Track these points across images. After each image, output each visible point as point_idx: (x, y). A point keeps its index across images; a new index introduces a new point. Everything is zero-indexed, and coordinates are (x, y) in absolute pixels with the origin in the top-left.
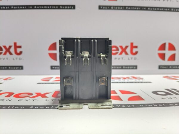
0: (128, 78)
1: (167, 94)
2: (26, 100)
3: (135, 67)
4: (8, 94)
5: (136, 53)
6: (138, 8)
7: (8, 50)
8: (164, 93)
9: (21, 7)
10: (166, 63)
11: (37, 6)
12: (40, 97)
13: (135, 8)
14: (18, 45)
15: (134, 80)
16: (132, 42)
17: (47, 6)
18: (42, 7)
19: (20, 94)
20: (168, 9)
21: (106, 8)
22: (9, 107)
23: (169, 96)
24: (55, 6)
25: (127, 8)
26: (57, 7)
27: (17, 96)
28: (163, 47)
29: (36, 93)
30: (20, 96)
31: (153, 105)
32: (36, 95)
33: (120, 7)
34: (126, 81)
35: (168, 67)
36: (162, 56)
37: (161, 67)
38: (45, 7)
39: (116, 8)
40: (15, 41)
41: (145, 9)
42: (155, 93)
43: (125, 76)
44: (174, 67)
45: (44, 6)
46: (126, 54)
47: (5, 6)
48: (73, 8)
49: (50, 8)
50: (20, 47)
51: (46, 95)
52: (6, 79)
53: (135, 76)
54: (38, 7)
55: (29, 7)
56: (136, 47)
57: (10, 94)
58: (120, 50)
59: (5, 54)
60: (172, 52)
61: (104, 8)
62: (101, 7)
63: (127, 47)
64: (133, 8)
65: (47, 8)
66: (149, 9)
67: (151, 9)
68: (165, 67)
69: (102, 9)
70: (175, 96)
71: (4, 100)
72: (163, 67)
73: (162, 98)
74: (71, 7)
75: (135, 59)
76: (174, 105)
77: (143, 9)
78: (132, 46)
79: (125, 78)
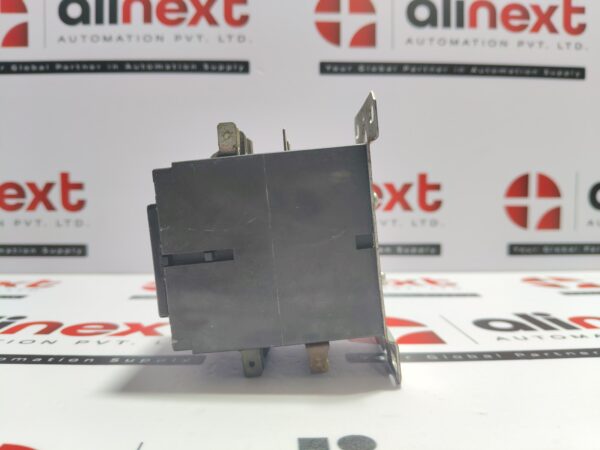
0: (411, 282)
1: (517, 326)
2: (99, 342)
3: (434, 249)
4: (43, 327)
5: (437, 205)
6: (439, 70)
7: (42, 196)
8: (509, 326)
9: (85, 67)
10: (532, 235)
11: (132, 63)
12: (138, 335)
13: (432, 69)
14: (73, 179)
16: (422, 170)
17: (163, 63)
18: (149, 67)
19: (81, 327)
20: (535, 72)
21: (343, 69)
22: (50, 360)
23: (521, 333)
24: (189, 63)
25: (406, 68)
26: (194, 67)
27: (72, 331)
28: (520, 187)
29: (129, 325)
30: (80, 331)
31: (465, 357)
32: (127, 328)
33: (386, 65)
34: (404, 289)
35: (538, 249)
36: (519, 216)
37: (515, 249)
38: (159, 66)
39: (374, 69)
40: (65, 169)
41: (461, 70)
42: (483, 324)
43: (402, 277)
44: (557, 250)
45: (153, 63)
47: (38, 64)
48: (241, 68)
49: (171, 70)
50: (79, 186)
52: (34, 285)
53: (433, 276)
54: (136, 68)
55: (109, 67)
56: (437, 187)
57: (51, 327)
59: (32, 207)
60: (550, 203)
61: (336, 69)
62: (328, 68)
63: (407, 187)
64: (425, 69)
65: (164, 70)
66: (474, 70)
67: (482, 71)
68: (529, 250)
69: (331, 72)
70: (541, 332)
71: (34, 341)
72: (522, 250)
73: (499, 339)
74: (235, 67)
75: (434, 223)
76: (527, 355)
77: (455, 70)
78: (425, 186)
79: (399, 283)
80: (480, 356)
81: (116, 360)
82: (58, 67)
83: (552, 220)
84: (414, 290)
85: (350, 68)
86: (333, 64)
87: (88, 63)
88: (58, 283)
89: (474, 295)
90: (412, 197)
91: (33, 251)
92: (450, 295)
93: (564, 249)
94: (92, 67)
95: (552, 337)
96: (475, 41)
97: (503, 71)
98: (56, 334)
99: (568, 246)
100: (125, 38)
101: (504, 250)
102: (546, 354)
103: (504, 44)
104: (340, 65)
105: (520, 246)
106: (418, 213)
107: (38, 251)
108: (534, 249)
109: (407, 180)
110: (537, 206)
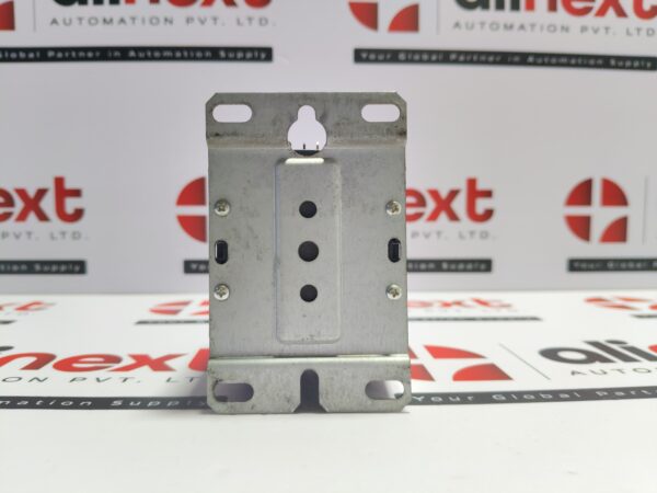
0: (459, 303)
1: (591, 358)
2: (98, 380)
3: (484, 265)
4: (32, 360)
5: (488, 214)
6: (491, 59)
7: (33, 204)
8: (581, 356)
9: (82, 54)
10: (596, 249)
11: (136, 50)
12: (146, 369)
13: (483, 58)
14: (69, 185)
15: (479, 311)
16: (472, 175)
17: (172, 50)
18: (157, 54)
19: (76, 359)
20: (600, 62)
21: (381, 57)
23: (597, 366)
24: (203, 50)
25: (453, 57)
26: (208, 54)
27: (66, 365)
28: (581, 194)
29: (134, 357)
30: (76, 365)
31: (538, 396)
32: (131, 361)
33: (430, 52)
34: (452, 312)
35: (601, 265)
36: (581, 227)
37: (576, 265)
38: (167, 54)
39: (417, 57)
41: (517, 59)
42: (551, 354)
43: (449, 297)
44: (623, 265)
45: (161, 50)
46: (453, 217)
48: (263, 56)
49: (182, 58)
50: (76, 193)
51: (169, 363)
52: (24, 308)
53: (484, 296)
54: (141, 55)
55: (110, 54)
56: (488, 194)
57: (42, 360)
58: (431, 205)
60: (615, 213)
61: (372, 56)
62: (364, 55)
63: (453, 194)
64: (475, 58)
65: (173, 58)
66: (531, 59)
67: (540, 61)
68: (592, 266)
69: (367, 60)
70: (620, 364)
71: (20, 379)
72: (584, 266)
73: (573, 373)
74: (256, 54)
75: (485, 235)
76: (611, 394)
77: (509, 59)
78: (474, 192)
79: (447, 305)
80: (555, 396)
81: (119, 403)
82: (51, 54)
83: (618, 232)
84: (464, 312)
85: (389, 56)
86: (369, 51)
87: (86, 49)
88: (52, 304)
89: (535, 319)
90: (459, 205)
91: (24, 267)
92: (506, 319)
93: (631, 265)
94: (90, 55)
95: (635, 370)
96: (533, 26)
97: (564, 60)
98: (48, 369)
99: (636, 261)
100: (128, 20)
101: (564, 265)
102: (633, 393)
103: (565, 29)
104: (377, 52)
105: (581, 261)
106: (466, 223)
107: (29, 267)
108: (598, 265)
109: (454, 186)
110: (601, 216)
